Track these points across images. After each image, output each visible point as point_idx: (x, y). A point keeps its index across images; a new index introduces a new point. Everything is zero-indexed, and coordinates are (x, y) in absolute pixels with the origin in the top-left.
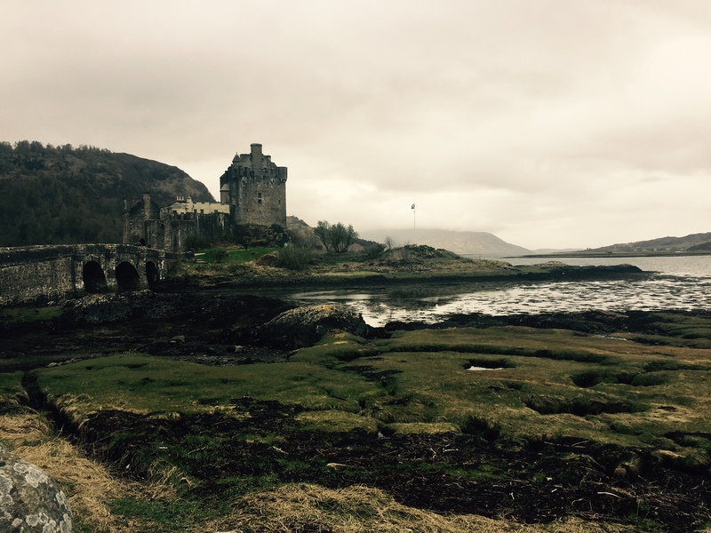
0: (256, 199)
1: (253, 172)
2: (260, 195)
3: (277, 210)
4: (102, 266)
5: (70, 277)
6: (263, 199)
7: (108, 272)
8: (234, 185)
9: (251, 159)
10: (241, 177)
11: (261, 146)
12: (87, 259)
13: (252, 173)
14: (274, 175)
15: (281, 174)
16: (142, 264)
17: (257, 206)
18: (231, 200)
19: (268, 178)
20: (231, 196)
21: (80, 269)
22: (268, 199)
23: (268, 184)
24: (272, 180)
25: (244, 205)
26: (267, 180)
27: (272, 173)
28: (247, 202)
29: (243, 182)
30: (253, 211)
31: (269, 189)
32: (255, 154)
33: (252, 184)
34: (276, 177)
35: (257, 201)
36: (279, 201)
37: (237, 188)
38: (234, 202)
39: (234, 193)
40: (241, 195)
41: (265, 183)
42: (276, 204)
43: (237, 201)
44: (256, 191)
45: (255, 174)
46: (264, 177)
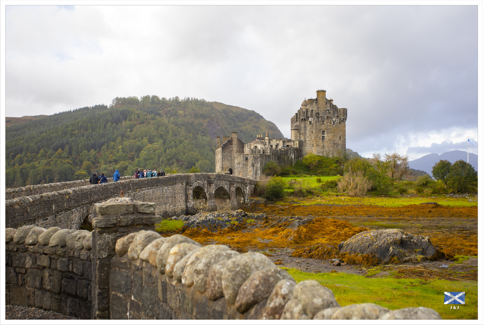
0: (320, 135)
1: (318, 113)
2: (323, 132)
3: (337, 145)
4: (206, 190)
5: (184, 198)
6: (326, 135)
7: (210, 194)
8: (303, 126)
9: (317, 103)
10: (308, 117)
11: (325, 91)
12: (195, 184)
14: (336, 115)
15: (342, 114)
16: (233, 189)
17: (321, 141)
18: (300, 137)
19: (331, 118)
21: (191, 192)
22: (331, 135)
23: (331, 123)
24: (334, 120)
25: (310, 141)
26: (330, 120)
27: (334, 114)
28: (313, 139)
29: (310, 122)
30: (318, 145)
31: (331, 127)
32: (319, 99)
33: (317, 124)
34: (337, 117)
35: (321, 138)
36: (340, 137)
37: (305, 127)
38: (302, 139)
39: (302, 131)
40: (308, 132)
41: (328, 122)
42: (337, 140)
43: (305, 138)
44: (321, 129)
45: (320, 115)
46: (327, 117)
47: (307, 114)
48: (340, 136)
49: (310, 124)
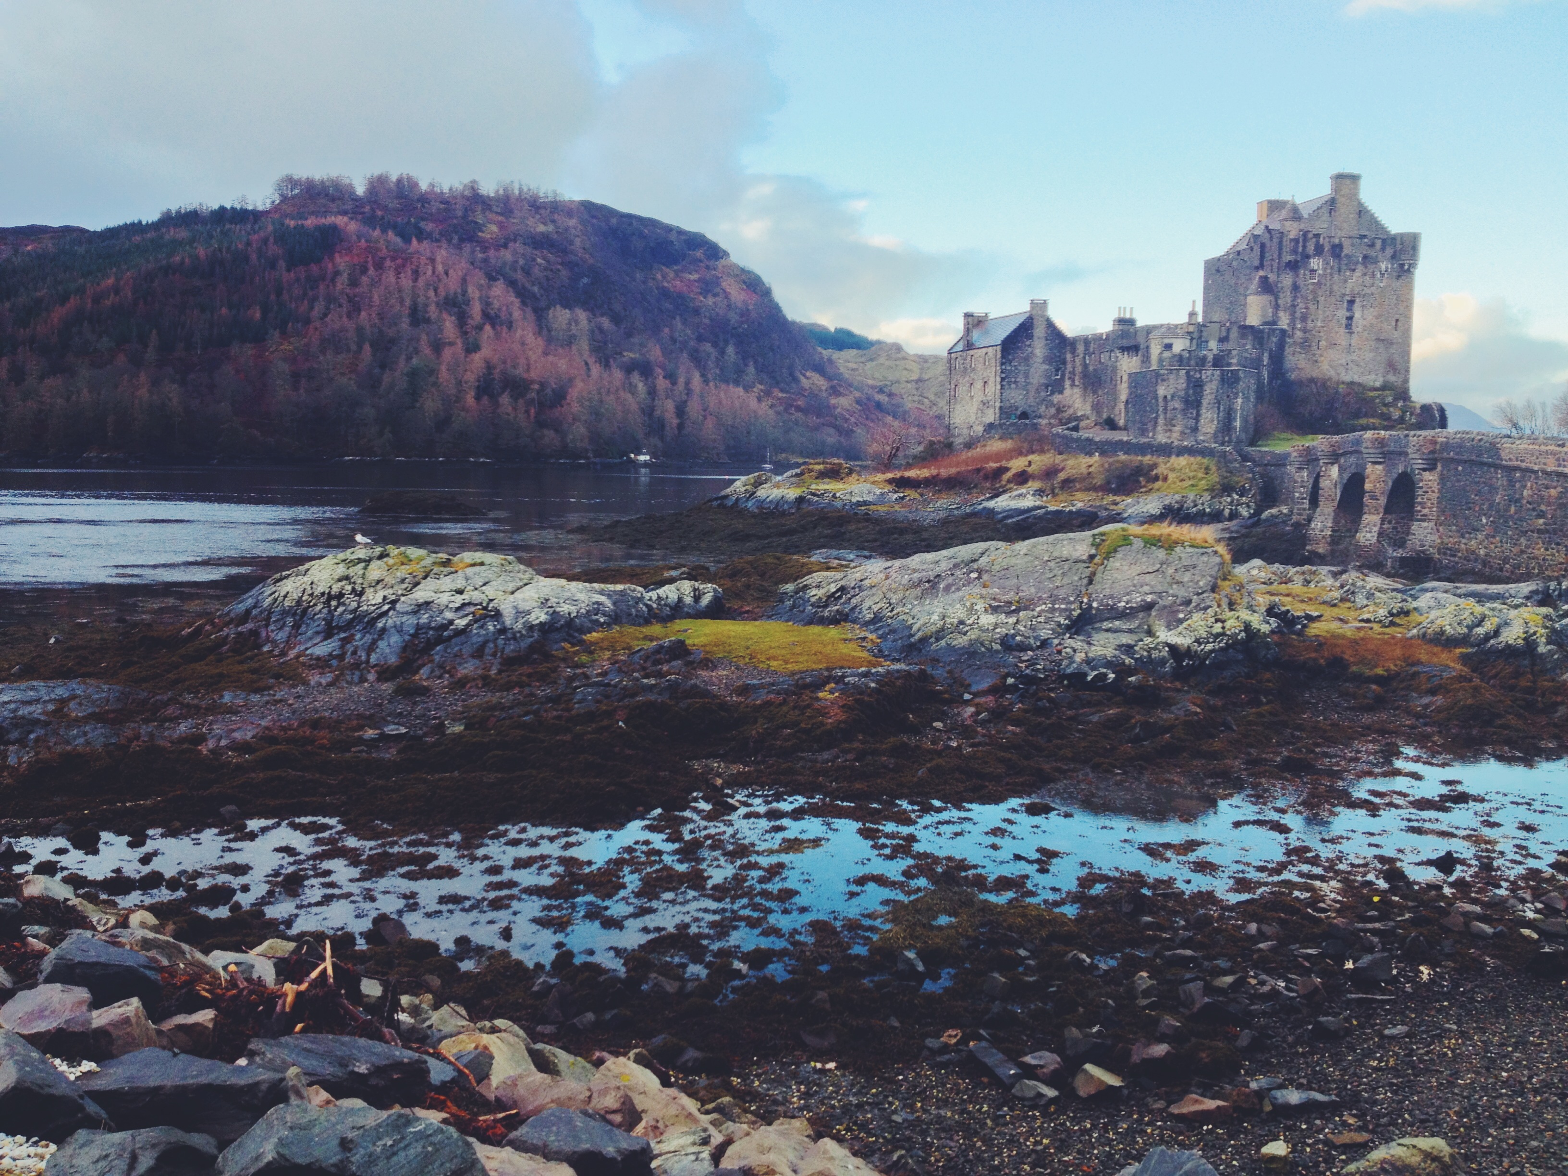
0: (1342, 313)
1: (1340, 246)
2: (1351, 302)
3: (1387, 342)
6: (1357, 315)
8: (1288, 282)
9: (1333, 212)
10: (1308, 257)
11: (1359, 178)
13: (1336, 248)
14: (1389, 251)
15: (1406, 247)
17: (1342, 331)
18: (1276, 318)
19: (1376, 262)
20: (1277, 307)
22: (1370, 314)
23: (1373, 276)
24: (1383, 266)
25: (1310, 330)
26: (1371, 267)
27: (1383, 249)
28: (1320, 323)
29: (1312, 272)
31: (1373, 289)
32: (1341, 200)
33: (1336, 277)
34: (1393, 257)
35: (1344, 321)
36: (1397, 321)
37: (1295, 288)
38: (1284, 323)
39: (1285, 300)
40: (1302, 305)
41: (1365, 275)
42: (1388, 327)
43: (1292, 320)
44: (1344, 295)
45: (1345, 252)
46: (1365, 257)
47: (1304, 247)
48: (1397, 316)
49: (1312, 278)
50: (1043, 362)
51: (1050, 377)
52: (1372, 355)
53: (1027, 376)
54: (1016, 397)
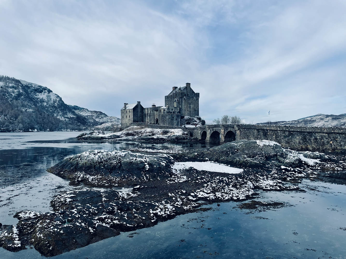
2: (190, 104)
3: (195, 110)
6: (191, 106)
8: (181, 100)
9: (187, 89)
10: (183, 96)
11: (190, 84)
13: (188, 95)
15: (198, 95)
18: (179, 106)
20: (179, 104)
22: (193, 105)
23: (193, 100)
24: (194, 98)
25: (184, 108)
27: (194, 95)
28: (186, 107)
29: (184, 99)
30: (188, 110)
31: (193, 102)
32: (188, 87)
33: (188, 100)
37: (182, 101)
38: (180, 107)
39: (181, 103)
40: (183, 104)
41: (192, 99)
43: (182, 106)
45: (189, 96)
46: (192, 97)
47: (183, 94)
49: (184, 100)
50: (140, 112)
51: (141, 115)
52: (193, 112)
53: (137, 115)
54: (136, 118)
